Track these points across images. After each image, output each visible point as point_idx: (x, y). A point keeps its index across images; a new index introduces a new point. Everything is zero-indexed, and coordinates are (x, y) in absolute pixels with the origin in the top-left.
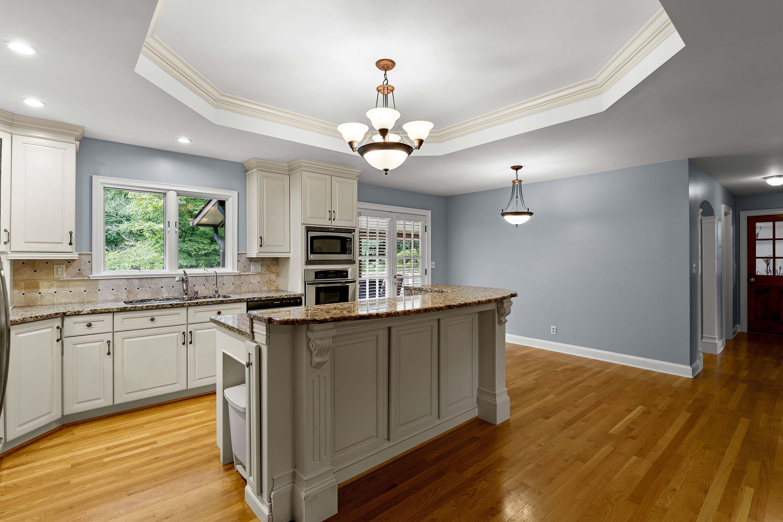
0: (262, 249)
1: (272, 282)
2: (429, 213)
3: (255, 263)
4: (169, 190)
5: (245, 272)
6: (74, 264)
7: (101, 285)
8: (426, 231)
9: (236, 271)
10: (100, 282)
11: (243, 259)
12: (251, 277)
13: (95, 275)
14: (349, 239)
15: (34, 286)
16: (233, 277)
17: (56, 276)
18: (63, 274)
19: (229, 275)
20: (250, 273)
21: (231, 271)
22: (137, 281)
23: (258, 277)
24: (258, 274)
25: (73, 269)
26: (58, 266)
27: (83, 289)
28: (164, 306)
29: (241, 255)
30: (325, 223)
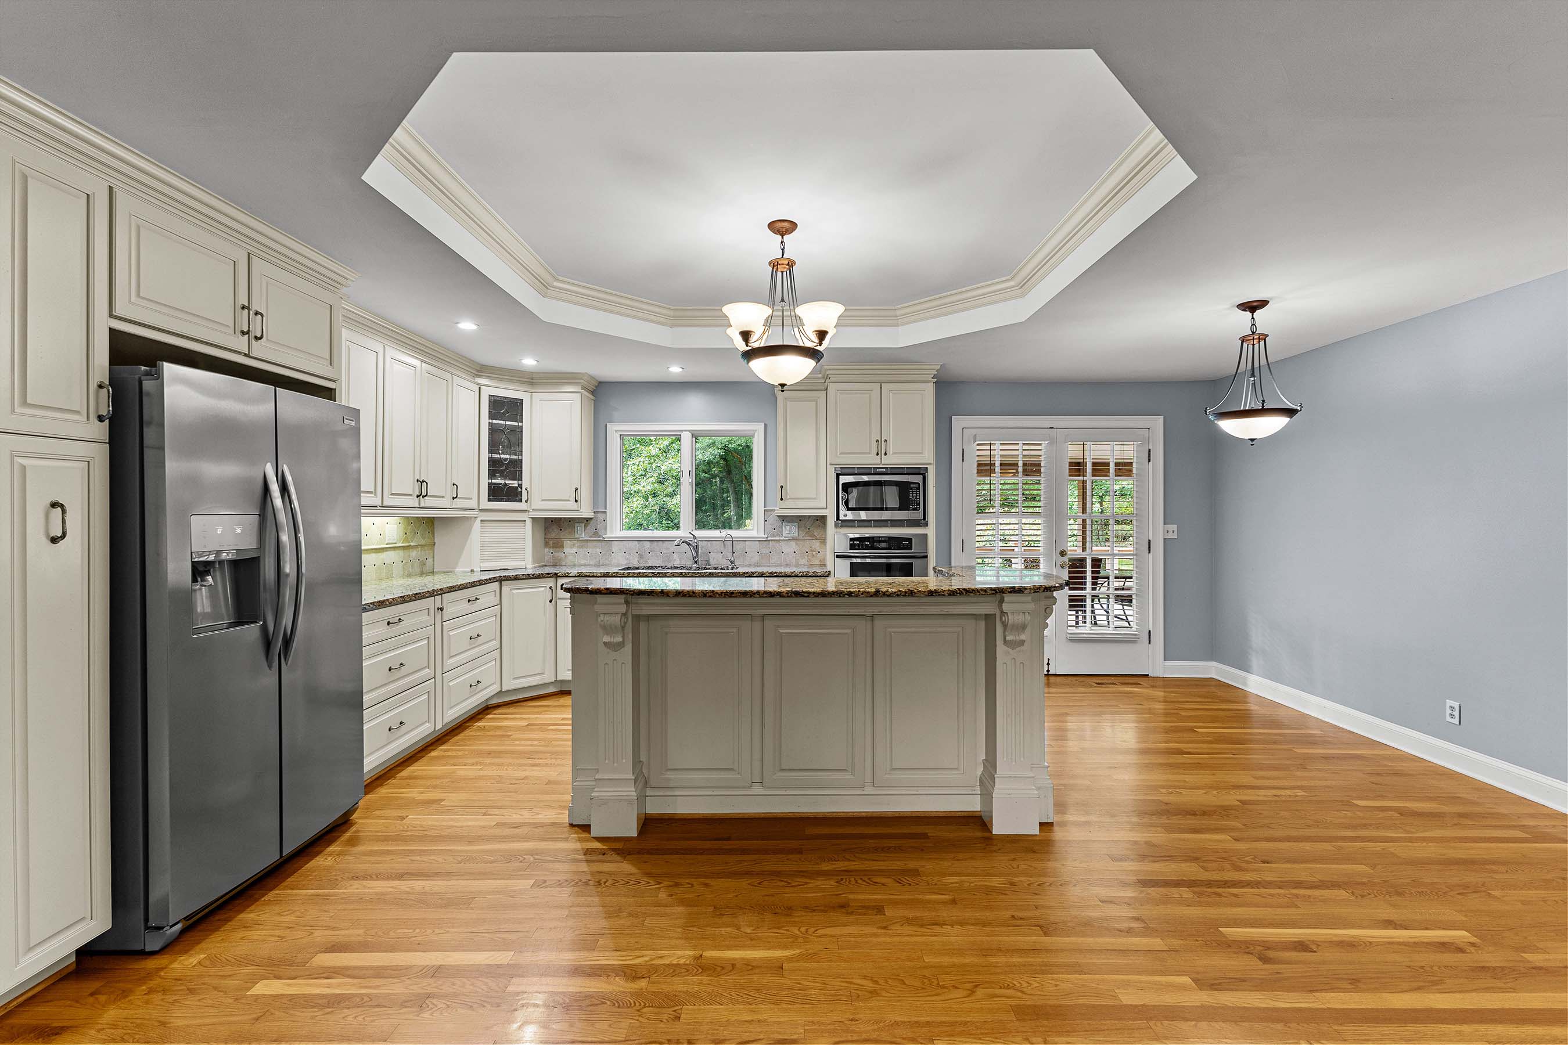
0: (783, 504)
1: (814, 553)
2: (1157, 423)
3: (789, 524)
4: (682, 431)
5: (774, 536)
6: (592, 522)
7: (615, 547)
8: (1149, 461)
9: (762, 535)
10: (613, 543)
11: (772, 518)
12: (782, 544)
13: (609, 535)
14: (915, 485)
15: (558, 545)
16: (757, 542)
17: (577, 536)
18: (581, 533)
19: (752, 540)
20: (781, 538)
21: (756, 535)
22: (648, 543)
23: (793, 543)
24: (794, 539)
25: (591, 529)
26: (578, 525)
27: (599, 550)
28: (645, 574)
29: (769, 513)
30: (871, 460)
